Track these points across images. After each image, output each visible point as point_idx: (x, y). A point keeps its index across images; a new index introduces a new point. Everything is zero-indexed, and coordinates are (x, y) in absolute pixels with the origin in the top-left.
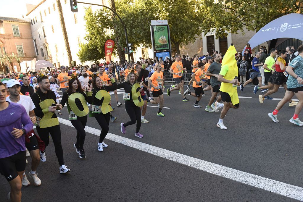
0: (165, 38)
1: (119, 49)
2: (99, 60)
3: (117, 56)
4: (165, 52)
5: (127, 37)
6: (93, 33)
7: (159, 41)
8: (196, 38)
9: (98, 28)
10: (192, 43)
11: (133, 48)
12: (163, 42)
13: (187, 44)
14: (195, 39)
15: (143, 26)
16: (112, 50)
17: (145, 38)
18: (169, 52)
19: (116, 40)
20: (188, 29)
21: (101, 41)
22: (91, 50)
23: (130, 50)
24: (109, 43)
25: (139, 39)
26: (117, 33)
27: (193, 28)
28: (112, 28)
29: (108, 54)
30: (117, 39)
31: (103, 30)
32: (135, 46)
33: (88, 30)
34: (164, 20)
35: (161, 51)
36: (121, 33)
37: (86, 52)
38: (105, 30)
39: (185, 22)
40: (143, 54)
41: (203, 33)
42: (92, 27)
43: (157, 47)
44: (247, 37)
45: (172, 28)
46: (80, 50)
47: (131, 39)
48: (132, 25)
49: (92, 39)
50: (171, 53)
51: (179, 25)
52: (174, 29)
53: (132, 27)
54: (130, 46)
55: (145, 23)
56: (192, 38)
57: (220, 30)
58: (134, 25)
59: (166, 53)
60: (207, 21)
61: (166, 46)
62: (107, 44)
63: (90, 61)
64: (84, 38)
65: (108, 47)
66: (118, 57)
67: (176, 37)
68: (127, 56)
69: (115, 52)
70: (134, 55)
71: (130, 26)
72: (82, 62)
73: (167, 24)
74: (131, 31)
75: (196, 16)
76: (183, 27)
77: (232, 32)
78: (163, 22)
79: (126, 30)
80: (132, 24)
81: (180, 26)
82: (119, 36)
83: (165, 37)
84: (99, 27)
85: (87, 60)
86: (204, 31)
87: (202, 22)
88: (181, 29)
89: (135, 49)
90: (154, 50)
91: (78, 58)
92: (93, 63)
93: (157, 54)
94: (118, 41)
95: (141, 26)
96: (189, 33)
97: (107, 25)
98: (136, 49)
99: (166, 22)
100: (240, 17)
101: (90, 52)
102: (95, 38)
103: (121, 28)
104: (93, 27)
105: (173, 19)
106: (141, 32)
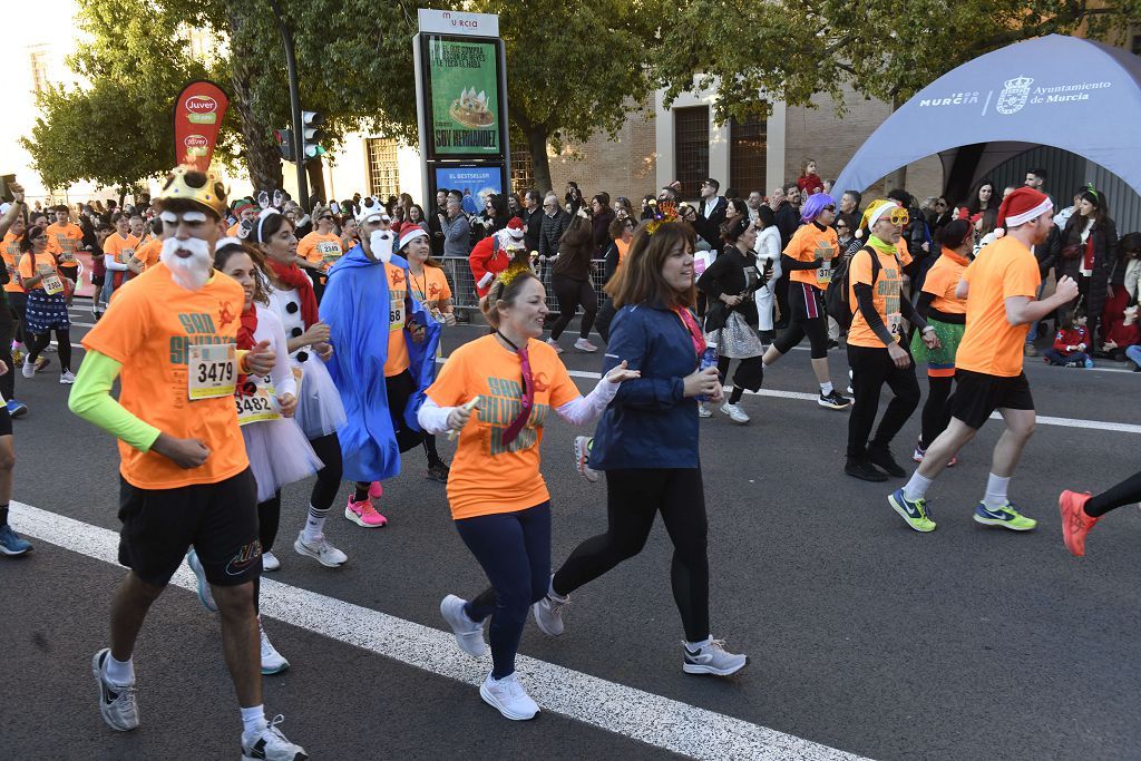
0: (484, 100)
1: (252, 133)
2: (142, 182)
3: (239, 166)
4: (479, 165)
5: (296, 79)
6: (116, 42)
7: (453, 113)
8: (627, 115)
9: (146, 20)
10: (607, 134)
11: (325, 138)
12: (474, 120)
13: (584, 139)
14: (620, 115)
15: (376, 30)
16: (214, 138)
17: (387, 91)
18: (497, 171)
19: (238, 89)
20: (591, 67)
21: (156, 84)
22: (102, 126)
23: (310, 142)
24: (196, 101)
25: (354, 92)
26: (242, 49)
27: (616, 64)
28: (217, 27)
29: (194, 153)
30: (246, 85)
31: (172, 33)
32: (333, 126)
33: (89, 22)
34: (480, 17)
35: (465, 161)
36: (267, 55)
37: (73, 135)
38: (183, 30)
39: (582, 35)
40: (372, 165)
41: (660, 95)
42: (112, 12)
43: (444, 142)
44: (855, 126)
45: (517, 53)
46: (40, 121)
47: (314, 90)
48: (322, 24)
49: (109, 73)
50: (509, 174)
51: (554, 44)
52: (526, 62)
53: (324, 34)
54: (309, 126)
55: (390, 19)
56: (610, 110)
57: (739, 87)
58: (335, 23)
59: (485, 174)
60: (682, 39)
61: (483, 137)
62: (189, 103)
63: (94, 182)
64: (68, 62)
65: (195, 118)
66: (245, 171)
67: (533, 102)
68: (290, 172)
69: (231, 145)
70: (326, 170)
71: (316, 24)
72: (51, 182)
73: (495, 32)
74: (316, 50)
75: (631, 9)
76: (571, 58)
77: (792, 99)
78: (475, 25)
79: (292, 44)
80: (323, 16)
81: (554, 49)
82: (256, 71)
83: (482, 94)
84: (152, 14)
85: (81, 174)
86: (664, 86)
87: (660, 42)
88: (560, 63)
89: (335, 140)
90: (430, 151)
91: (29, 158)
92: (110, 192)
93: (440, 172)
94: (248, 96)
95: (366, 33)
96: (595, 86)
97: (195, 8)
98: (340, 140)
99: (489, 25)
100: (827, 32)
101: (94, 134)
102: (130, 69)
103: (264, 31)
104: (120, 16)
105: (524, 15)
106: (368, 60)
